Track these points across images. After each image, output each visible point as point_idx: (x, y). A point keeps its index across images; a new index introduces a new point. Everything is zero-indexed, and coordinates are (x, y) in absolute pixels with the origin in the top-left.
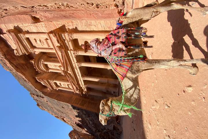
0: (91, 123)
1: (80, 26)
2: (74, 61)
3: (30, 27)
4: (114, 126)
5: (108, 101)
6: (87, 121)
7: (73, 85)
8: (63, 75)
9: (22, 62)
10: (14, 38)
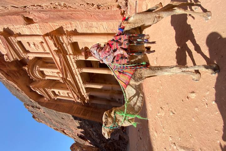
0: (94, 134)
1: (80, 28)
2: (74, 67)
3: (22, 28)
4: (120, 135)
5: (111, 112)
6: (91, 132)
7: (74, 94)
8: (62, 83)
9: (14, 68)
10: (3, 41)
